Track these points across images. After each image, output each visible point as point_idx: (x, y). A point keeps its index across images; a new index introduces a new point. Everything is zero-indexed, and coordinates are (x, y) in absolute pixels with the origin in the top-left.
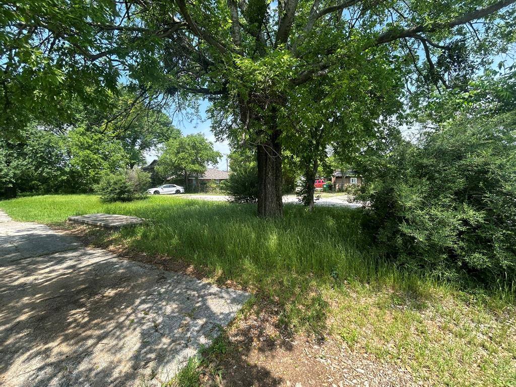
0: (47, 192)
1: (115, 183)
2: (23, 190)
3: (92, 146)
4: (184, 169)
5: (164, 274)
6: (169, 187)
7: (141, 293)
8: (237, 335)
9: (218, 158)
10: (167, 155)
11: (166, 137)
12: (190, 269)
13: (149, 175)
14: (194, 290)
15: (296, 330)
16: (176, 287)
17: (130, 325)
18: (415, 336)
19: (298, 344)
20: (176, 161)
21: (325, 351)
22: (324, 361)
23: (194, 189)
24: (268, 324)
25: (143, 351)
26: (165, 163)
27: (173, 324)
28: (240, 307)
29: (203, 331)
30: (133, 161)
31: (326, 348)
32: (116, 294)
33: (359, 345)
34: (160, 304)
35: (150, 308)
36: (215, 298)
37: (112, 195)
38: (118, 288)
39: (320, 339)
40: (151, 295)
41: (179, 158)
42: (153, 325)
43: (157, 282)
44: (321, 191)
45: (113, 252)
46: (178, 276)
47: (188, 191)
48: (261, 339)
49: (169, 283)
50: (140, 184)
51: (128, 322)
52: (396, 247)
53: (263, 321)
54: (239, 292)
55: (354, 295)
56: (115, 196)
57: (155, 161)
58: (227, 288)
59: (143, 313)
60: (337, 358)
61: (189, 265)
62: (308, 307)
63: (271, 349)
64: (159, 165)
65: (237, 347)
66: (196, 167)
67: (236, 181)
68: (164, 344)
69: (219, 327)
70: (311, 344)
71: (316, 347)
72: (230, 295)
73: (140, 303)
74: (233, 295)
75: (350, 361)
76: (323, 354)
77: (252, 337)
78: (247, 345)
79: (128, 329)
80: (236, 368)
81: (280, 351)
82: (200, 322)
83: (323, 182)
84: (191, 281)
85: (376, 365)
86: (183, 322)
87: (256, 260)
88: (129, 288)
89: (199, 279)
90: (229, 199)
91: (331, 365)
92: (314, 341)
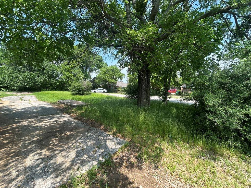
0: (52, 89)
1: (77, 87)
4: (108, 82)
5: (91, 128)
6: (101, 89)
7: (80, 135)
8: (117, 159)
9: (123, 77)
10: (100, 75)
11: (100, 66)
12: (102, 127)
13: (92, 84)
14: (102, 136)
15: (145, 161)
16: (95, 134)
17: (73, 148)
18: (208, 173)
19: (145, 168)
20: (104, 78)
21: (158, 173)
22: (156, 177)
23: (112, 91)
24: (132, 156)
25: (76, 159)
26: (99, 79)
27: (90, 150)
28: (120, 146)
29: (102, 155)
30: (85, 77)
31: (158, 172)
32: (70, 134)
33: (176, 173)
34: (86, 141)
35: (82, 142)
36: (110, 141)
37: (76, 92)
38: (71, 132)
39: (156, 167)
40: (84, 136)
41: (105, 76)
42: (82, 149)
43: (87, 131)
44: (174, 95)
45: (72, 116)
46: (97, 129)
47: (109, 92)
48: (128, 162)
49: (92, 132)
50: (87, 88)
51: (72, 146)
52: (205, 126)
53: (130, 154)
54: (122, 140)
55: (179, 148)
56: (77, 92)
57: (95, 78)
58: (117, 137)
59: (79, 143)
60: (163, 177)
61: (102, 125)
62: (154, 151)
63: (132, 168)
64: (96, 79)
65: (116, 164)
66: (113, 81)
67: (130, 88)
68: (85, 158)
69: (109, 154)
70: (151, 169)
71: (153, 170)
72: (117, 140)
73: (79, 139)
74: (118, 140)
75: (169, 180)
76: (156, 174)
77: (124, 161)
78: (121, 164)
79: (72, 149)
80: (114, 173)
81: (136, 169)
82: (102, 151)
83: (176, 90)
84: (102, 132)
85: (183, 184)
86: (95, 150)
87: (132, 126)
88: (76, 132)
89: (105, 132)
90: (126, 96)
91: (159, 180)
92: (153, 167)
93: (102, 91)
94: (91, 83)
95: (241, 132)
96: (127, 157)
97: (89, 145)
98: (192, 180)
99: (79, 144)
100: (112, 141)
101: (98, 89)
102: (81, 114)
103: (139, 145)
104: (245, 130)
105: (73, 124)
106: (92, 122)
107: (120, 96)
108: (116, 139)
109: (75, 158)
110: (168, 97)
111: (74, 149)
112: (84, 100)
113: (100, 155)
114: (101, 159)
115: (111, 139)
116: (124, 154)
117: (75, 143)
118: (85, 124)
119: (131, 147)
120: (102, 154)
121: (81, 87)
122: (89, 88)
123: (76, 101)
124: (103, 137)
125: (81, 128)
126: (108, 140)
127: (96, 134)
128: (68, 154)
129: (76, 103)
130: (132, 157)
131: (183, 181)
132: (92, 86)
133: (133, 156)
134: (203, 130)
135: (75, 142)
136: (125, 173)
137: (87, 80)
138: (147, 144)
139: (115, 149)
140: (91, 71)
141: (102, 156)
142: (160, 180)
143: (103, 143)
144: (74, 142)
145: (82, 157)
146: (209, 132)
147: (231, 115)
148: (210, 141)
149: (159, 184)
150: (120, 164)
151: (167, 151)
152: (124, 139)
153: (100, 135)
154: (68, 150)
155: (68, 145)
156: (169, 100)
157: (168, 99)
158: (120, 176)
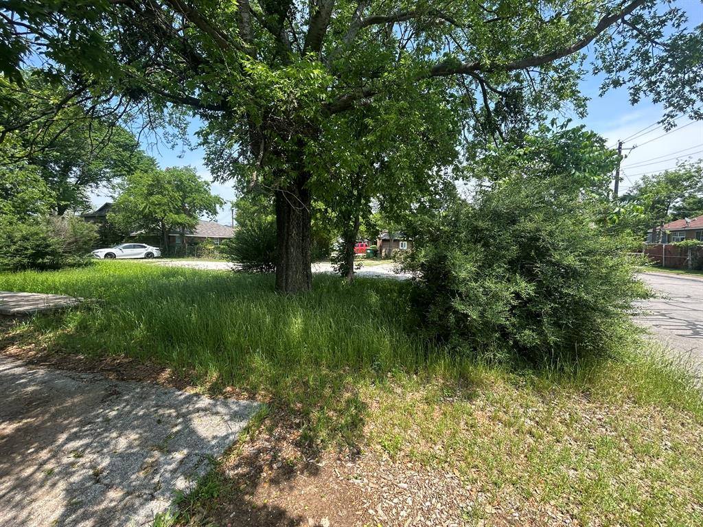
1: (25, 239)
4: (161, 221)
5: (116, 386)
6: (134, 247)
7: (69, 424)
8: (237, 466)
9: (218, 206)
10: (130, 196)
11: (129, 168)
12: (166, 374)
13: (96, 227)
14: (170, 407)
15: (324, 448)
16: (139, 406)
17: (46, 479)
18: (464, 431)
19: (326, 465)
20: (145, 207)
21: (361, 468)
22: (360, 481)
23: (178, 252)
24: (285, 443)
25: (71, 518)
26: (126, 209)
27: (130, 466)
28: (244, 424)
29: (181, 470)
30: (63, 203)
31: (362, 465)
32: (18, 430)
33: (402, 453)
34: (106, 437)
35: (87, 446)
36: (205, 415)
37: (17, 259)
38: (22, 419)
39: (356, 455)
40: (89, 423)
41: (153, 203)
42: (91, 472)
43: (103, 401)
44: (363, 258)
45: (16, 357)
46: (143, 387)
47: (166, 254)
48: (275, 466)
49: (126, 400)
50: (76, 241)
51: (40, 476)
52: (448, 327)
53: (278, 440)
54: (243, 402)
55: (399, 391)
56: (26, 261)
57: (107, 206)
58: (226, 398)
59: (72, 455)
60: (375, 474)
61: (163, 370)
62: (341, 413)
63: (289, 479)
64: (114, 211)
65: (238, 483)
66: (183, 218)
67: (245, 242)
68: (111, 501)
69: (209, 459)
70: (343, 463)
71: (350, 464)
72: (230, 408)
73: (69, 440)
74: (235, 408)
75: (391, 476)
76: (358, 472)
77: (261, 466)
78: (253, 480)
79: (41, 487)
80: (234, 516)
81: (302, 478)
82: (178, 456)
83: (366, 246)
84: (166, 393)
85: (421, 475)
86: (150, 460)
87: (271, 354)
88: (46, 417)
89: (180, 389)
90: (234, 267)
91: (368, 485)
92: (347, 457)
93: (142, 252)
94: (94, 223)
95: (508, 329)
96: (271, 451)
97: (119, 451)
98: (437, 458)
99: (72, 459)
100: (213, 414)
101: (125, 248)
102: (61, 342)
103: (299, 405)
104: (513, 325)
105: (25, 385)
106: (119, 364)
107: (214, 268)
108: (226, 405)
109: (65, 516)
110: (355, 263)
111: (54, 485)
112: (68, 289)
113: (174, 471)
114: (181, 484)
115: (205, 410)
116: (258, 444)
117: (49, 459)
118: (87, 376)
119: (275, 416)
120: (184, 468)
121: (44, 239)
122: (85, 243)
123: (25, 294)
124: (175, 408)
125: (71, 395)
126: (197, 414)
127: (145, 404)
128: (24, 514)
129: (27, 301)
130: (285, 445)
131: (420, 465)
132: (96, 234)
133: (288, 442)
134: (443, 337)
135: (53, 456)
136: (271, 501)
137: (69, 213)
138: (322, 397)
139: (226, 437)
140: (87, 182)
141: (184, 473)
142: (371, 485)
143: (178, 428)
144: (44, 454)
145: (99, 504)
146: (455, 339)
147: (493, 296)
148: (458, 359)
149: (370, 495)
150: (249, 478)
151: (375, 404)
152: (252, 397)
153: (160, 403)
154: (18, 498)
155: (16, 476)
156: (357, 271)
157: (354, 271)
158: (257, 517)
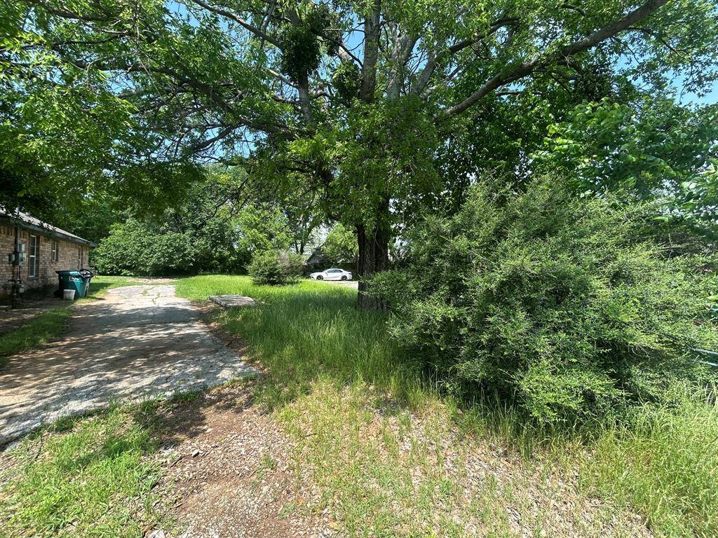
1: (265, 265)
2: (205, 269)
3: (258, 224)
6: (336, 271)
7: (188, 358)
8: (214, 395)
16: (215, 358)
20: (342, 241)
25: (147, 386)
28: (237, 378)
32: (173, 355)
35: (181, 367)
38: (180, 352)
41: (347, 237)
48: (227, 402)
56: (265, 279)
58: (250, 366)
69: (204, 386)
77: (222, 400)
82: (198, 381)
84: (232, 356)
89: (240, 356)
92: (259, 412)
93: (339, 275)
96: (235, 396)
99: (171, 370)
100: (233, 370)
101: (330, 272)
115: (234, 367)
116: (233, 390)
121: (275, 265)
122: (296, 268)
125: (204, 347)
126: (228, 368)
127: (218, 358)
143: (213, 371)
144: (168, 365)
150: (212, 402)
153: (224, 359)
